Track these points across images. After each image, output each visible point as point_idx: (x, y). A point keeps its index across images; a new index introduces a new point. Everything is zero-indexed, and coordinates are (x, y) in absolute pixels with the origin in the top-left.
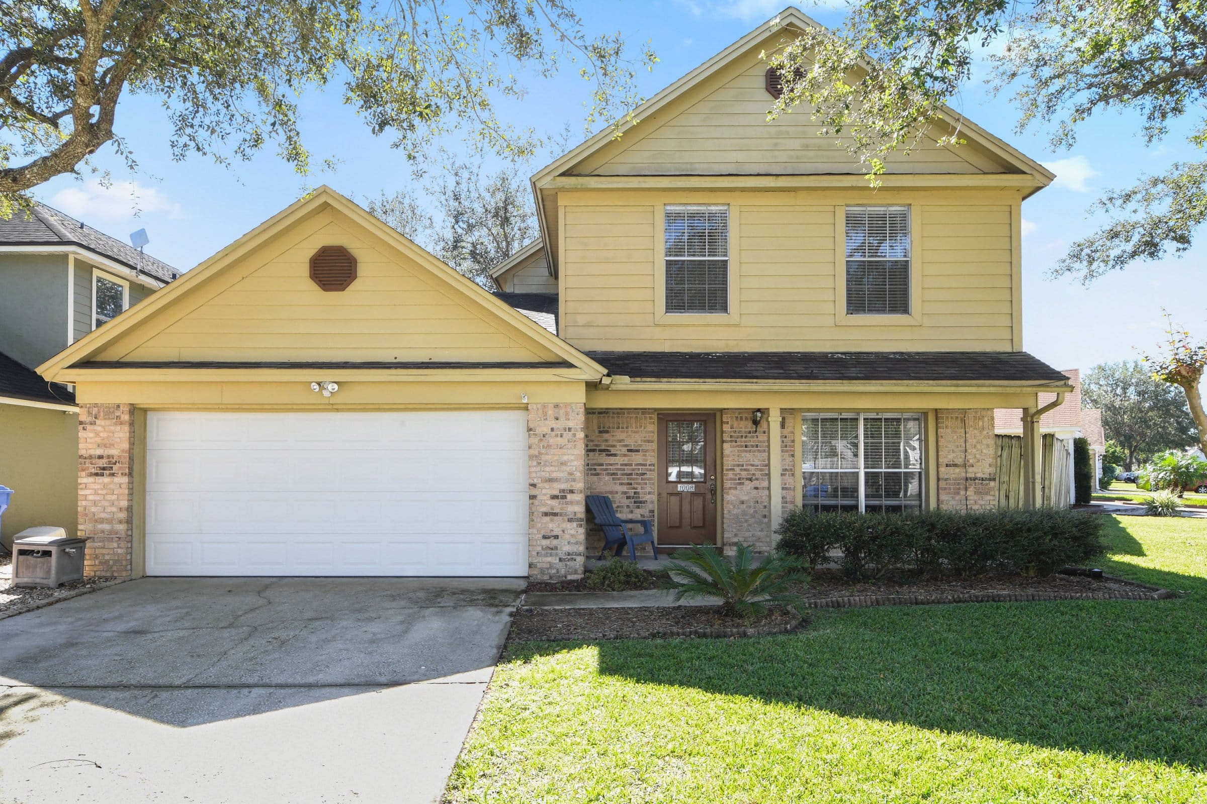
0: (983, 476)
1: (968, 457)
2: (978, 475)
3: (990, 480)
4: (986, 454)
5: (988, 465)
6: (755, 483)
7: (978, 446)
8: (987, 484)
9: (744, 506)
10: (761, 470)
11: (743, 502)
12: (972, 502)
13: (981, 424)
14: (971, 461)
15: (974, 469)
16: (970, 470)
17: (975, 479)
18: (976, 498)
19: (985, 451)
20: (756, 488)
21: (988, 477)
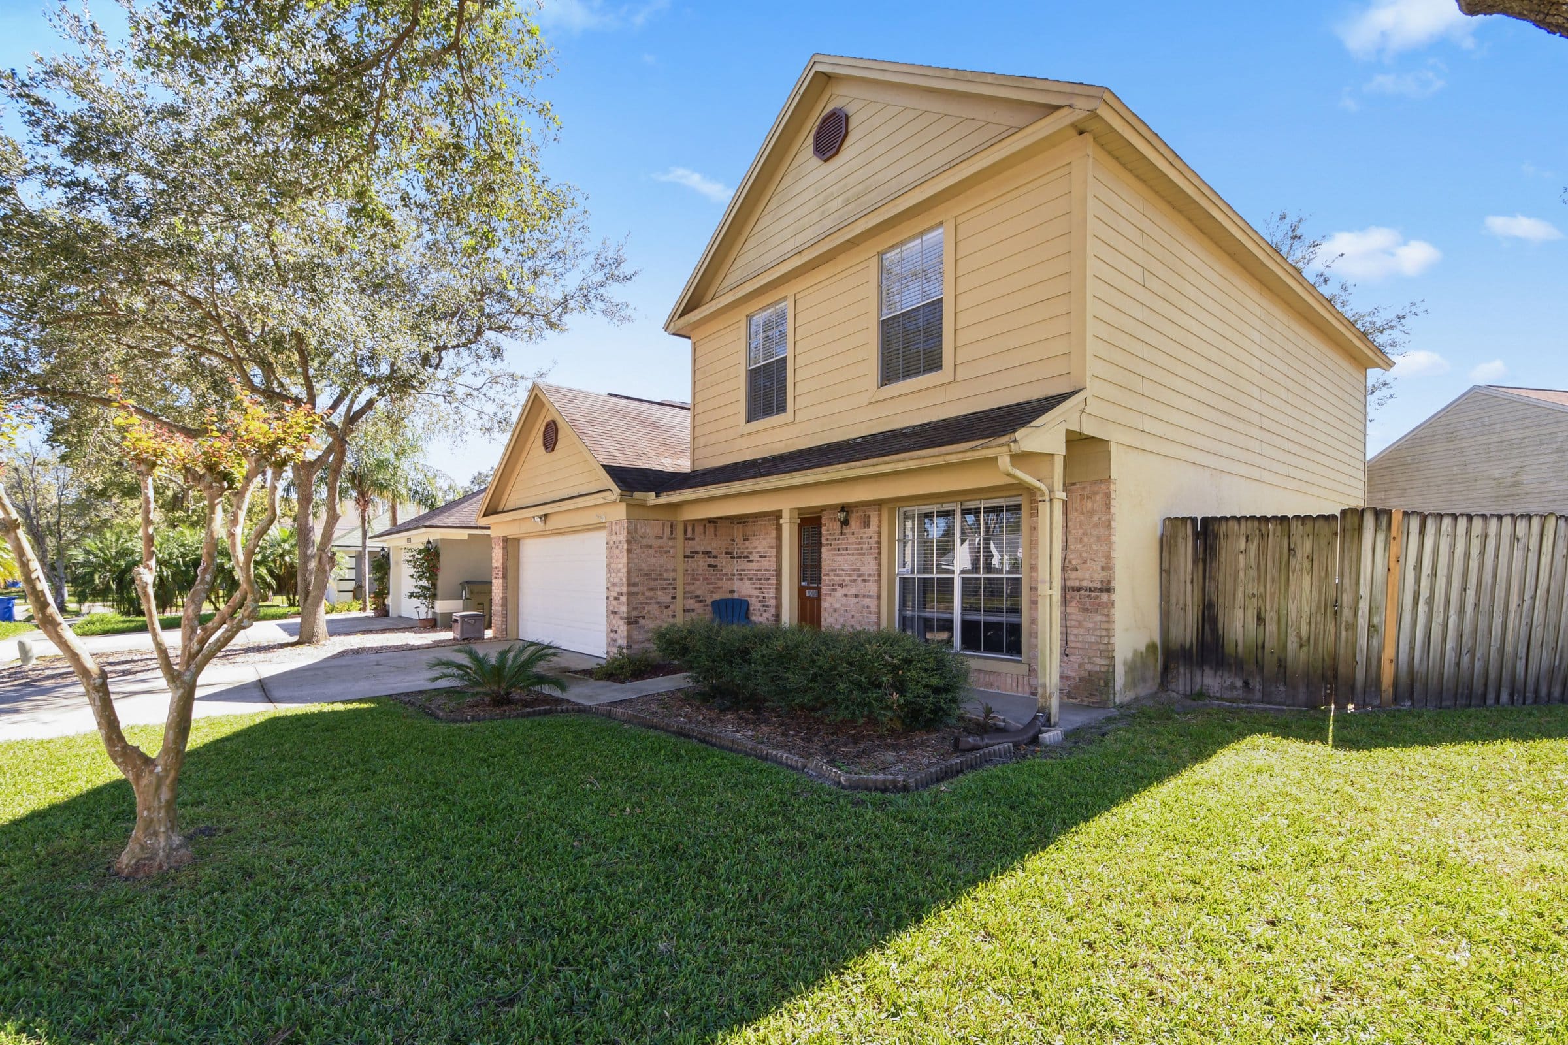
0: (1091, 585)
1: (1071, 556)
2: (1084, 584)
3: (1101, 590)
4: (1097, 552)
5: (1099, 568)
6: (845, 590)
7: (1085, 540)
8: (1097, 597)
9: (836, 615)
10: (850, 575)
11: (835, 610)
12: (1073, 623)
13: (1089, 505)
14: (1074, 563)
15: (1079, 574)
16: (1074, 575)
17: (1079, 589)
18: (1080, 618)
19: (1095, 547)
20: (846, 595)
21: (1099, 586)
